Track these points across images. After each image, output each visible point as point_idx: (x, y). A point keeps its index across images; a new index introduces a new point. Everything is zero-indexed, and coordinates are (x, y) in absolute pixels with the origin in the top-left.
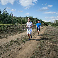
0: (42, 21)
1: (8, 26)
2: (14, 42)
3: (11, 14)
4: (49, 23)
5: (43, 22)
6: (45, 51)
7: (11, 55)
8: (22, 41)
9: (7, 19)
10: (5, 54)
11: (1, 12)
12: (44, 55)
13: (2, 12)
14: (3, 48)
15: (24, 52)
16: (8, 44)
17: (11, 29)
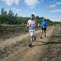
0: (49, 20)
1: (14, 27)
2: (21, 43)
4: (57, 23)
5: (51, 22)
6: (54, 53)
7: (18, 56)
9: (13, 19)
10: (12, 54)
11: (7, 13)
12: (53, 57)
14: (10, 48)
15: (31, 53)
16: (15, 45)
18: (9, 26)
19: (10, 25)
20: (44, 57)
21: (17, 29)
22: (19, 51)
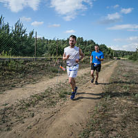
0: (106, 48)
1: (26, 61)
2: (41, 97)
3: (32, 33)
4: (123, 54)
5: (109, 51)
7: (34, 128)
8: (58, 96)
9: (23, 44)
12: (112, 130)
13: (12, 28)
14: (16, 111)
16: (27, 102)
17: (32, 69)
18: (15, 60)
19: (18, 58)
20: (92, 130)
21: (34, 66)
22: (37, 116)
